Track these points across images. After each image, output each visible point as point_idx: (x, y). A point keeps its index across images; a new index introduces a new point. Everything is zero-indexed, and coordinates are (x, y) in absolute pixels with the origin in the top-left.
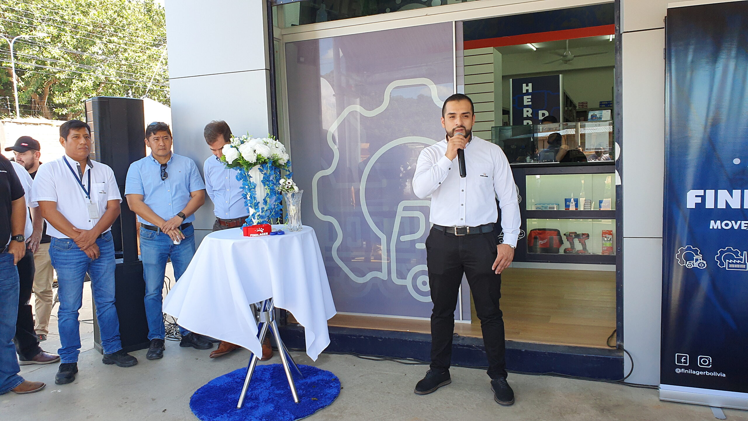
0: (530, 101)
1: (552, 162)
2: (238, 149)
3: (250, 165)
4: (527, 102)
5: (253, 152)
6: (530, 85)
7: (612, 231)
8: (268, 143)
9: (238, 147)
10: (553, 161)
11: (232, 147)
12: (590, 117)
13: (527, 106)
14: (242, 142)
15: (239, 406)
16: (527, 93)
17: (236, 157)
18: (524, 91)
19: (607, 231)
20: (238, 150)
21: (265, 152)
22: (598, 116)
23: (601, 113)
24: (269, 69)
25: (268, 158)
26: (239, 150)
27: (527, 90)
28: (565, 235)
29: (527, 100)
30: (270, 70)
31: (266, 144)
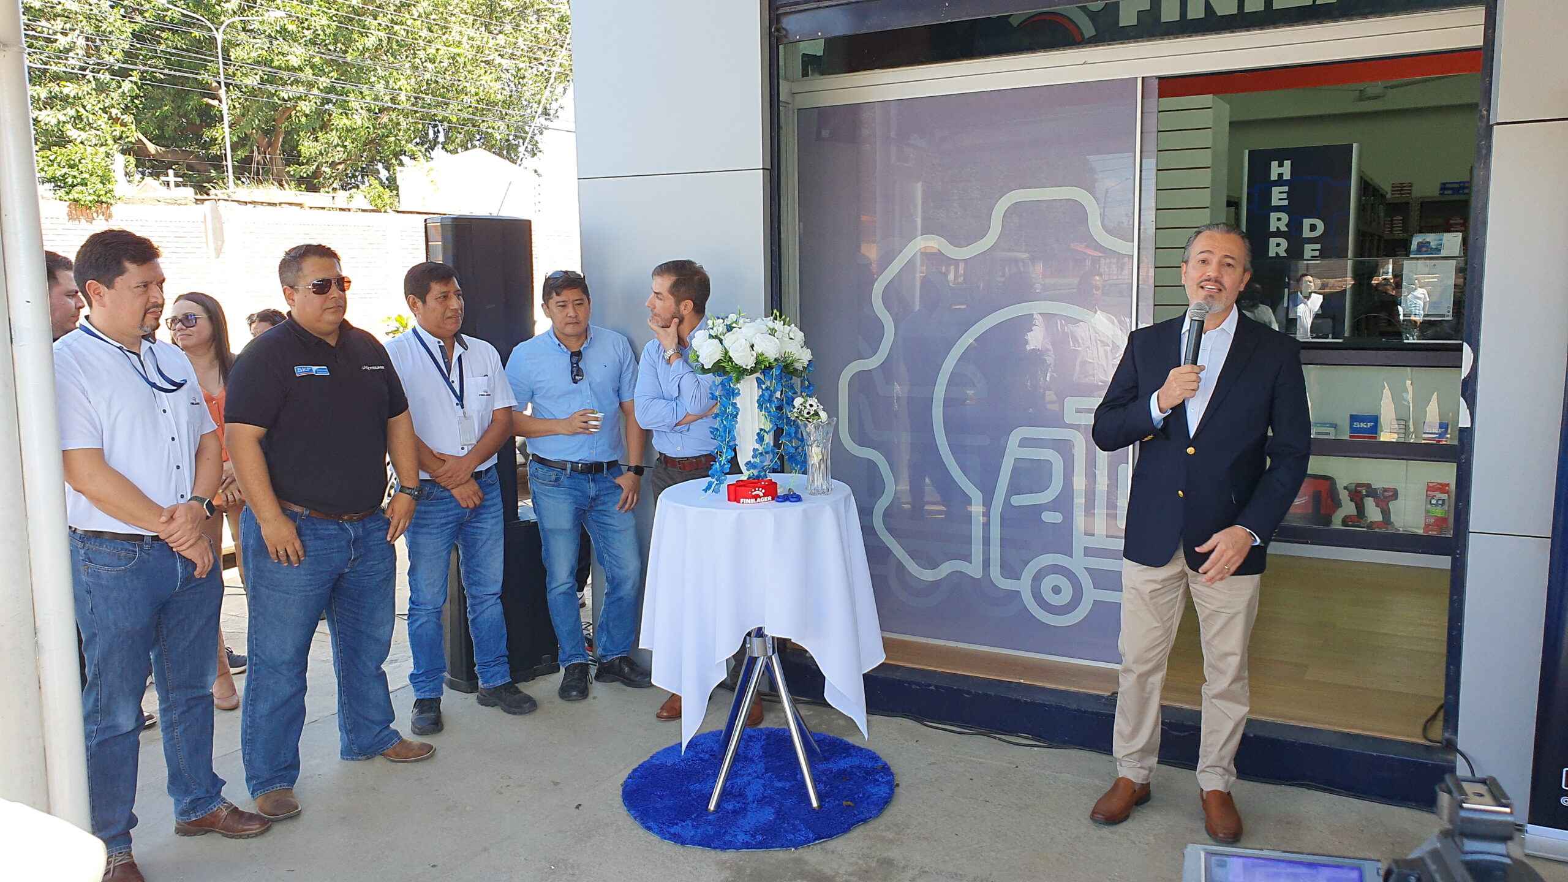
0: (1286, 197)
1: (1327, 338)
2: (721, 341)
3: (742, 372)
4: (1280, 199)
5: (749, 348)
6: (1287, 164)
7: (1448, 485)
8: (776, 331)
9: (722, 337)
10: (1330, 336)
11: (711, 336)
12: (1414, 246)
13: (1279, 209)
14: (730, 328)
15: (712, 806)
16: (1280, 181)
17: (718, 356)
18: (1274, 177)
19: (1440, 484)
20: (722, 344)
21: (771, 349)
22: (1433, 245)
23: (1441, 240)
24: (770, 168)
25: (776, 360)
26: (724, 342)
27: (1280, 175)
28: (1346, 488)
29: (1278, 196)
30: (771, 170)
31: (773, 332)
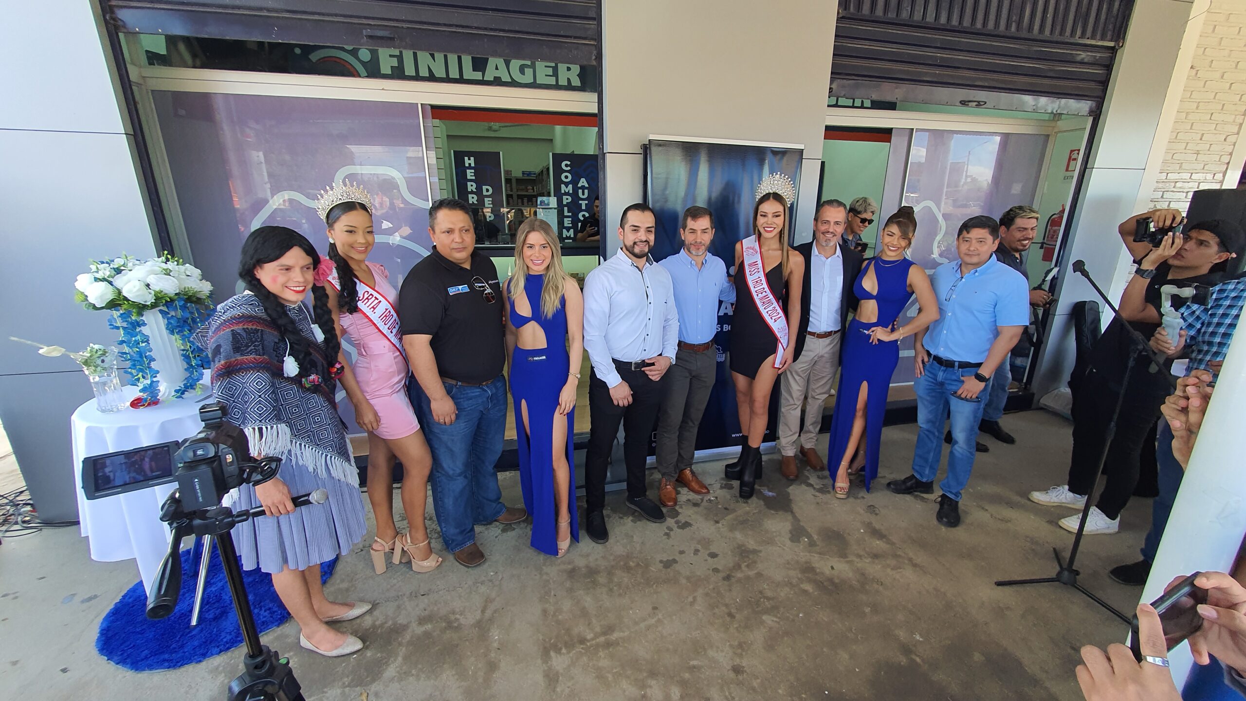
0: (473, 175)
2: (111, 283)
3: (141, 308)
5: (144, 288)
6: (472, 158)
8: (171, 271)
9: (110, 279)
11: (97, 280)
12: (539, 203)
13: (471, 180)
14: (118, 271)
15: (194, 622)
16: (470, 167)
17: (110, 295)
18: (467, 165)
21: (169, 286)
22: (546, 202)
23: (549, 200)
24: (133, 133)
25: (176, 294)
26: (114, 283)
27: (470, 164)
29: (470, 174)
30: (135, 136)
31: (168, 273)
